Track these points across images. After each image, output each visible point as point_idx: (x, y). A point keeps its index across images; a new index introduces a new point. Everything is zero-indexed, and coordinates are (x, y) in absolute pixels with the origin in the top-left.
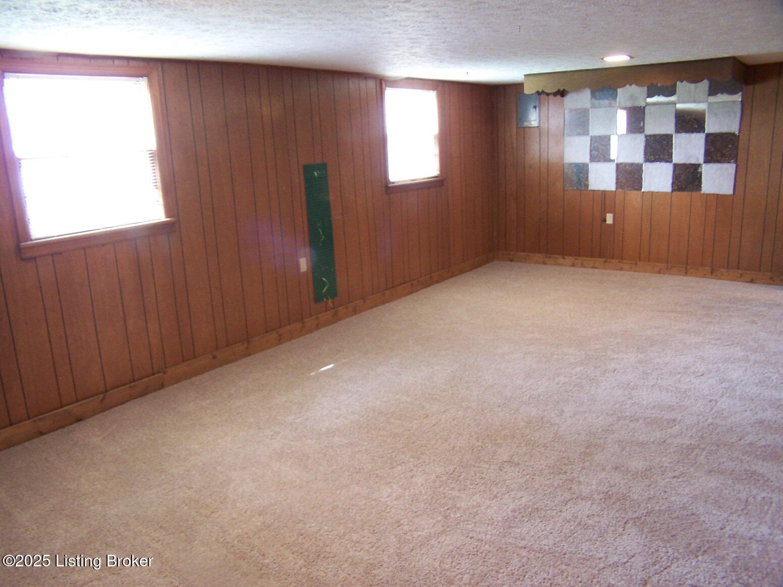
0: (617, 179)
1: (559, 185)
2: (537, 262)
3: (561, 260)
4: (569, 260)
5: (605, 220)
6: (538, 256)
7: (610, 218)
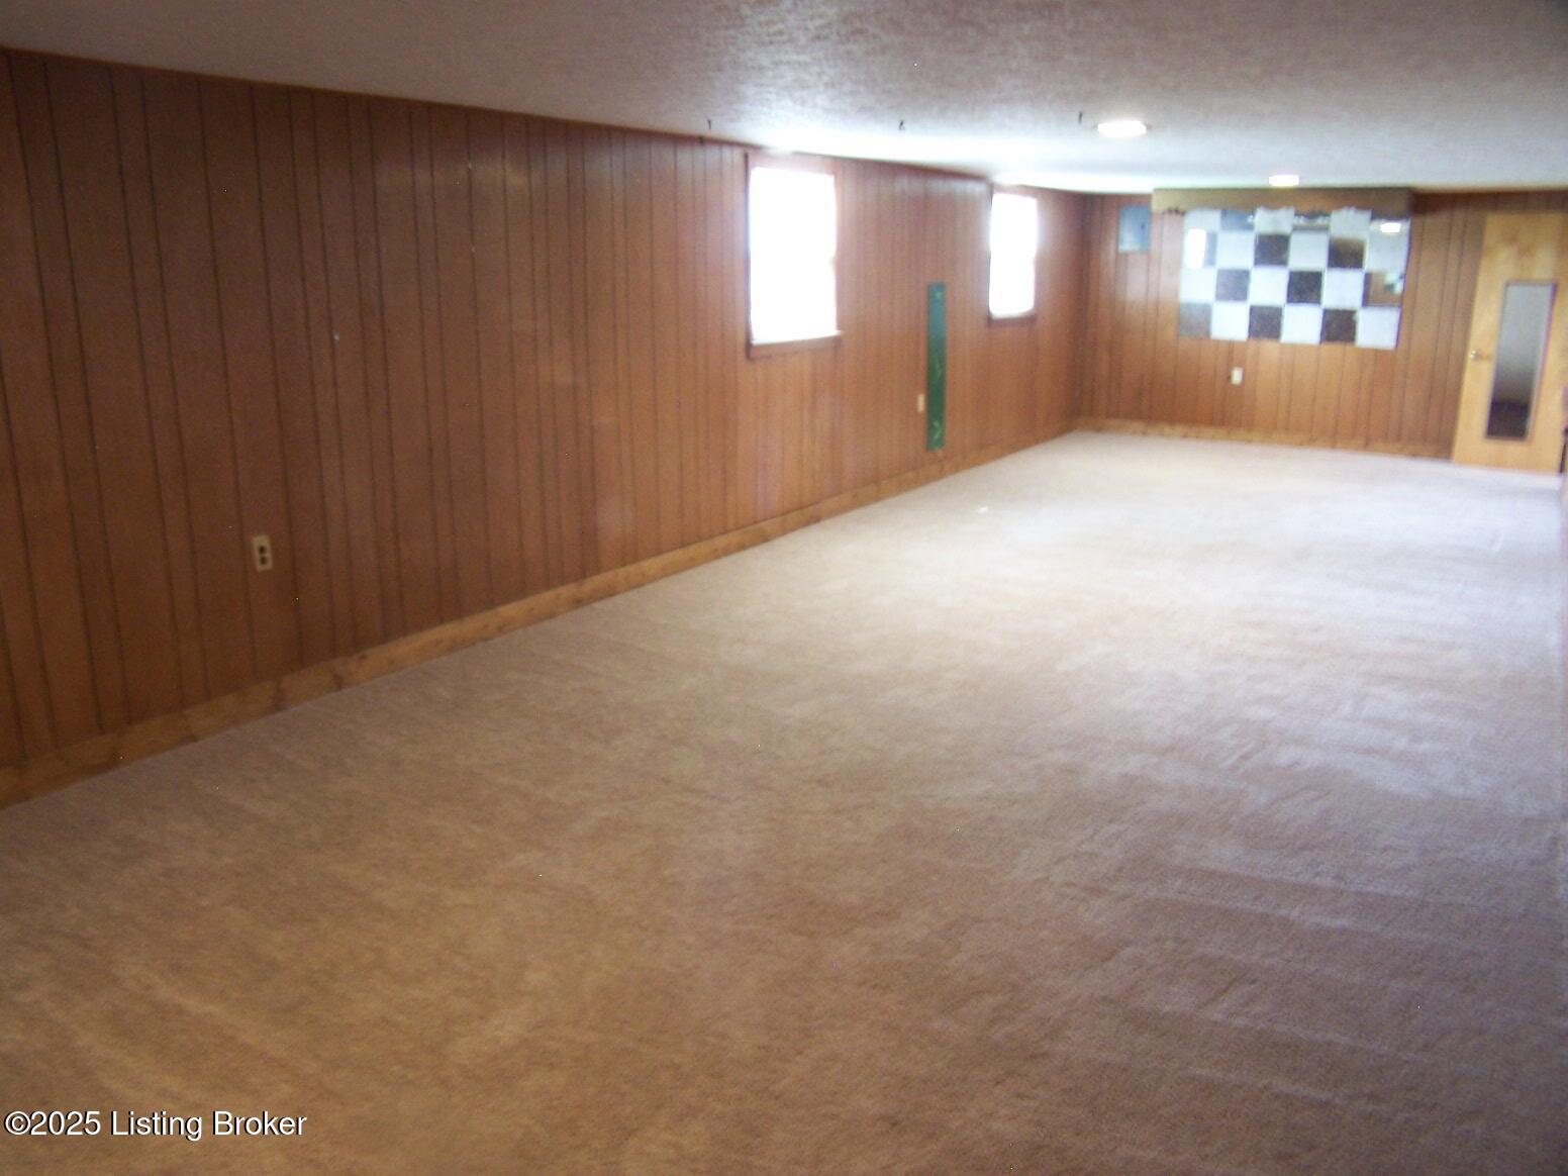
0: (1250, 326)
1: (1170, 332)
2: (1135, 432)
3: (1167, 430)
4: (1180, 429)
5: (1229, 378)
6: (1138, 425)
7: (1237, 376)
